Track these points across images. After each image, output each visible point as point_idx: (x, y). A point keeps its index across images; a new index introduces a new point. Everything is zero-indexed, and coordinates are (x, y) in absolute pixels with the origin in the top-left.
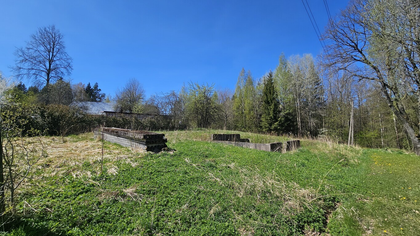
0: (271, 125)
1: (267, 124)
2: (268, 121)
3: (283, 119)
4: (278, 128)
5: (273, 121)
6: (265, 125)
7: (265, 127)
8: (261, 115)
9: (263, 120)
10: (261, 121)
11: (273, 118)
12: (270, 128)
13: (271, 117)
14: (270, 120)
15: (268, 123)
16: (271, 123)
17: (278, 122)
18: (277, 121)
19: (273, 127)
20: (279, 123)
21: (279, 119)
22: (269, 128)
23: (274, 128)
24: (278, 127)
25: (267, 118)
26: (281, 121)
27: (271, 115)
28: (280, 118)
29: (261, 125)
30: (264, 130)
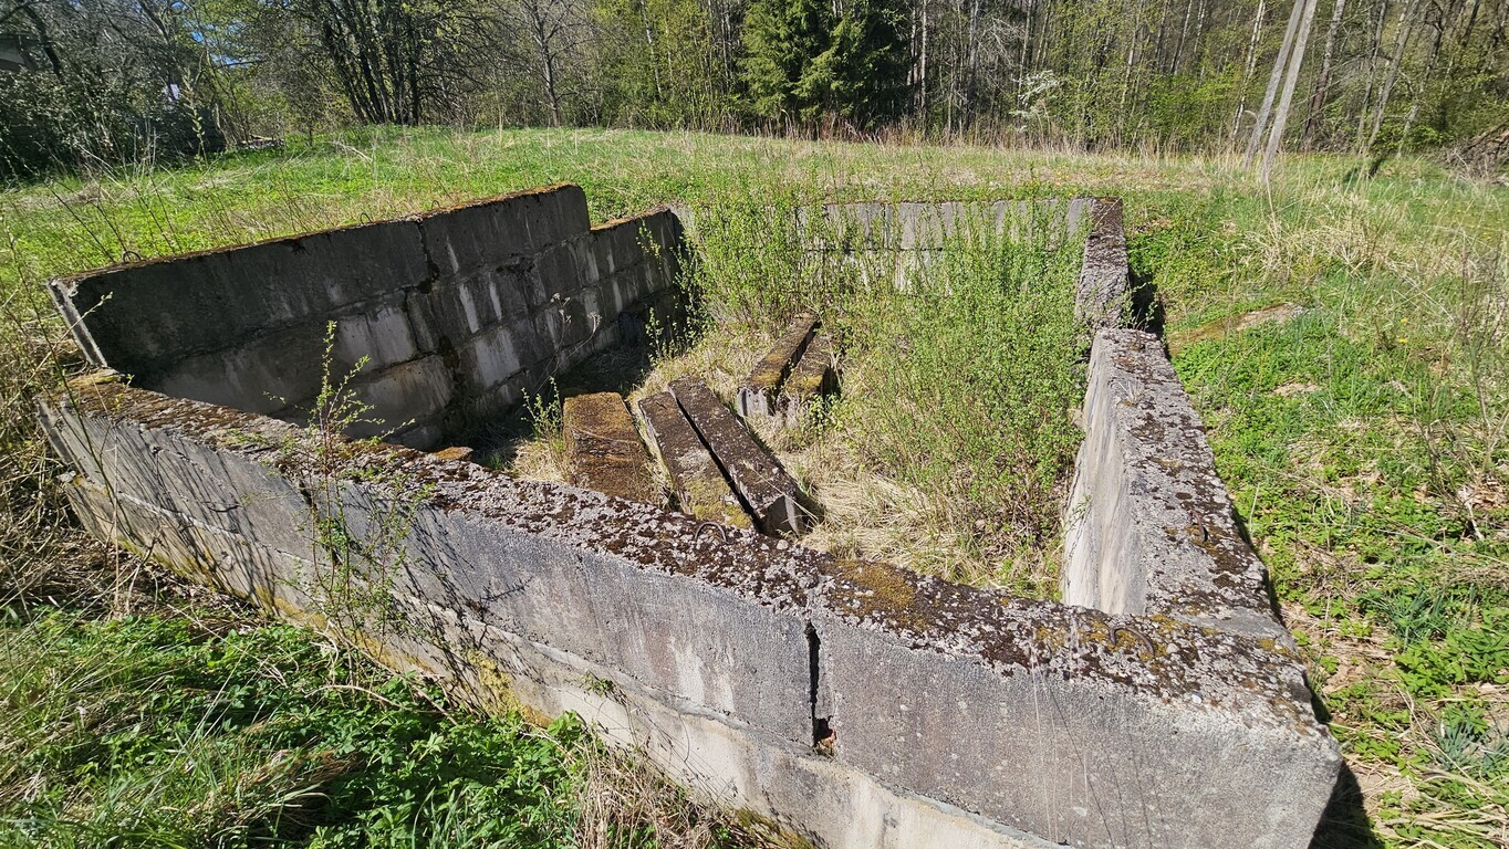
0: (794, 70)
1: (773, 65)
2: (781, 50)
3: (857, 30)
4: (833, 86)
5: (808, 43)
6: (765, 73)
7: (765, 85)
8: (737, 19)
9: (754, 41)
10: (742, 52)
11: (804, 25)
12: (792, 88)
13: (794, 21)
14: (790, 38)
15: (780, 63)
16: (799, 58)
17: (833, 50)
18: (825, 42)
19: (806, 83)
20: (839, 52)
21: (838, 31)
22: (787, 91)
23: (812, 91)
24: (829, 83)
25: (772, 30)
26: (845, 41)
27: (794, 9)
28: (840, 27)
29: (744, 77)
30: (761, 107)
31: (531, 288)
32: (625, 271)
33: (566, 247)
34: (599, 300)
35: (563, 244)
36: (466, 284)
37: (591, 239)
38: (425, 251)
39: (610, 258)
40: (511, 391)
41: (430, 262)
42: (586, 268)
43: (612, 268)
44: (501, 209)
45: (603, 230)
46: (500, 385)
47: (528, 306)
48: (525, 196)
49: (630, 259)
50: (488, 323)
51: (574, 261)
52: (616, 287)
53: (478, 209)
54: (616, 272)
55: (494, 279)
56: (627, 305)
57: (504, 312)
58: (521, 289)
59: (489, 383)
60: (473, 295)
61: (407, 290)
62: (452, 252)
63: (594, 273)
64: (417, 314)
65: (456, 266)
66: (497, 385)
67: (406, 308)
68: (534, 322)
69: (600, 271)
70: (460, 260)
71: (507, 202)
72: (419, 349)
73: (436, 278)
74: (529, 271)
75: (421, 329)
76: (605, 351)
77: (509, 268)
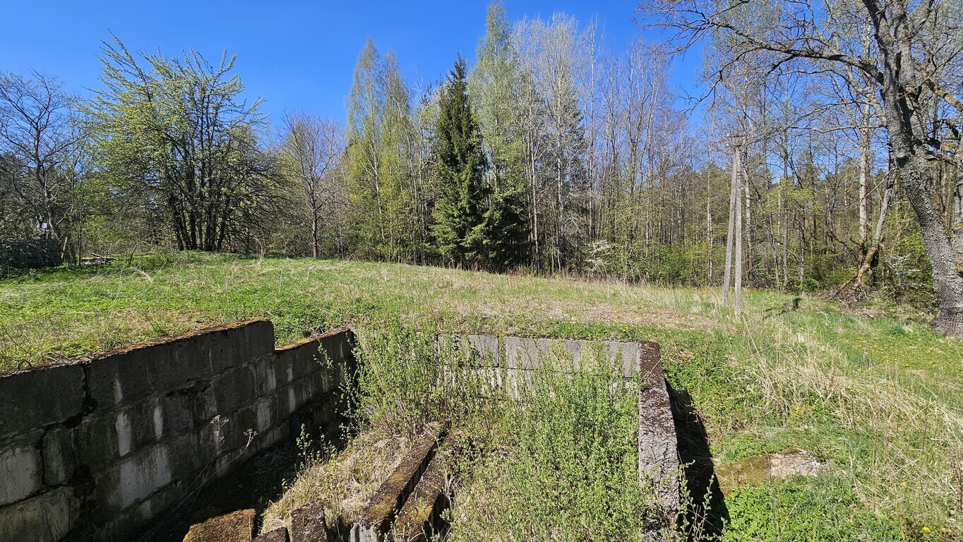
0: (461, 233)
1: (449, 229)
2: (454, 222)
3: (497, 215)
4: (484, 242)
5: (470, 220)
6: (445, 233)
7: (445, 239)
8: (431, 204)
9: (438, 216)
10: (433, 222)
11: (468, 211)
12: (460, 242)
13: (462, 208)
14: (460, 216)
15: (454, 229)
16: (464, 227)
17: (484, 224)
18: (480, 220)
19: (468, 240)
20: (486, 226)
21: (487, 215)
22: (457, 243)
23: (472, 244)
24: (482, 240)
25: (450, 212)
26: (491, 220)
27: (462, 203)
28: (488, 213)
29: (433, 234)
30: (442, 250)
31: (201, 406)
32: (303, 379)
33: (247, 368)
34: (273, 408)
35: (245, 365)
36: (126, 412)
37: (273, 359)
38: (86, 388)
39: (290, 371)
40: (153, 507)
41: (88, 397)
42: (265, 380)
43: (290, 378)
44: (185, 345)
45: (287, 350)
46: (141, 503)
47: (195, 422)
48: (213, 333)
49: (309, 368)
50: (143, 443)
51: (253, 377)
52: (291, 393)
53: (160, 348)
54: (294, 381)
55: (162, 403)
56: (300, 407)
57: (166, 430)
58: (190, 407)
59: (127, 502)
60: (133, 420)
61: (48, 428)
62: (118, 385)
63: (272, 383)
64: (53, 449)
65: (119, 396)
66: (139, 502)
67: (40, 445)
68: (199, 434)
69: (278, 381)
70: (124, 392)
71: (194, 339)
72: (44, 482)
73: (89, 412)
74: (203, 391)
75: (54, 464)
76: (270, 449)
77: (182, 392)
